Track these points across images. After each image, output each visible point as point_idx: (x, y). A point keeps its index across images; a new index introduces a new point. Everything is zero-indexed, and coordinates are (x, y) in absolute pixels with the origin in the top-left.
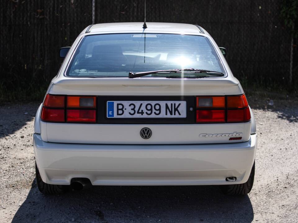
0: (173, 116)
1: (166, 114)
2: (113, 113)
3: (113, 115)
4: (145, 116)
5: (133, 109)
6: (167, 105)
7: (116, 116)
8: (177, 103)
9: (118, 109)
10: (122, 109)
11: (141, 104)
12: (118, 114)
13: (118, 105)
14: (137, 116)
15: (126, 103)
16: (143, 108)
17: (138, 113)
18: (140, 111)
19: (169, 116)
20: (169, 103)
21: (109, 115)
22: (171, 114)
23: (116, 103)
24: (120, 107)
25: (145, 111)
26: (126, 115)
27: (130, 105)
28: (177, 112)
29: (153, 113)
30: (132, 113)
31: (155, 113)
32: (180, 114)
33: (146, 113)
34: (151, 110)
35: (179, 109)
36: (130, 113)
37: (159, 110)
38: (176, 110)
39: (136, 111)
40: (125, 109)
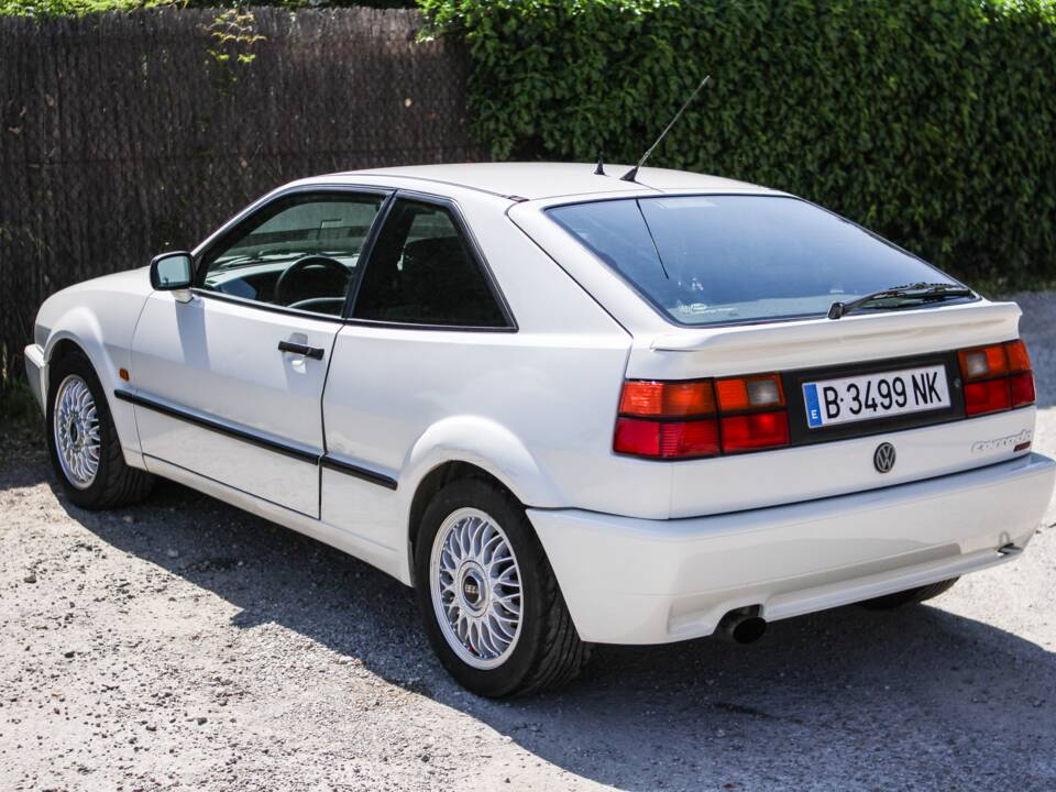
0: (929, 406)
1: (917, 403)
2: (818, 413)
3: (819, 420)
4: (881, 412)
5: (856, 398)
6: (913, 377)
7: (826, 421)
8: (931, 371)
9: (828, 403)
10: (835, 402)
11: (869, 383)
12: (830, 416)
13: (826, 390)
14: (866, 414)
15: (840, 385)
16: (874, 393)
17: (867, 406)
18: (870, 402)
19: (922, 406)
20: (918, 373)
21: (813, 422)
22: (926, 401)
23: (820, 386)
24: (831, 396)
25: (879, 400)
26: (846, 416)
27: (848, 390)
28: (933, 394)
29: (894, 404)
30: (856, 408)
31: (897, 402)
32: (940, 400)
33: (882, 404)
34: (889, 395)
35: (936, 386)
36: (851, 409)
37: (903, 393)
38: (932, 388)
39: (863, 403)
40: (842, 400)
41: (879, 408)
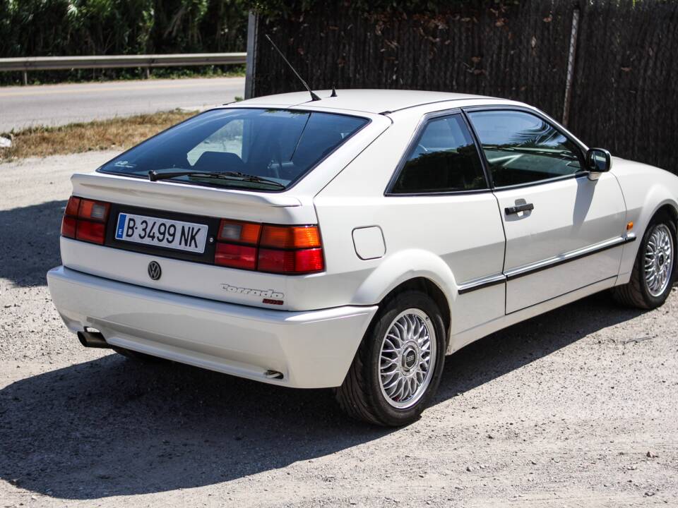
0: (188, 249)
1: (180, 244)
2: (122, 232)
3: (121, 236)
4: (155, 243)
5: (144, 230)
6: (183, 227)
7: (125, 238)
8: (196, 226)
9: (129, 228)
10: (132, 228)
11: (155, 223)
12: (128, 235)
13: (130, 220)
14: (147, 241)
15: (139, 219)
16: (155, 230)
17: (149, 236)
18: (151, 234)
19: (183, 247)
20: (187, 225)
21: (119, 236)
22: (186, 245)
23: (128, 216)
24: (132, 224)
25: (157, 234)
26: (135, 239)
27: (142, 223)
28: (193, 241)
29: (165, 240)
30: (143, 235)
31: (167, 239)
32: (196, 247)
33: (158, 237)
34: (164, 234)
35: (196, 237)
36: (140, 235)
37: (173, 235)
38: (193, 238)
39: (147, 234)
40: (136, 228)
41: (156, 239)
